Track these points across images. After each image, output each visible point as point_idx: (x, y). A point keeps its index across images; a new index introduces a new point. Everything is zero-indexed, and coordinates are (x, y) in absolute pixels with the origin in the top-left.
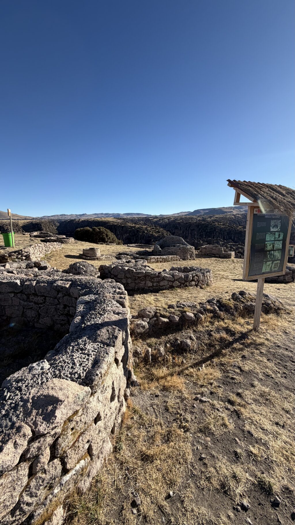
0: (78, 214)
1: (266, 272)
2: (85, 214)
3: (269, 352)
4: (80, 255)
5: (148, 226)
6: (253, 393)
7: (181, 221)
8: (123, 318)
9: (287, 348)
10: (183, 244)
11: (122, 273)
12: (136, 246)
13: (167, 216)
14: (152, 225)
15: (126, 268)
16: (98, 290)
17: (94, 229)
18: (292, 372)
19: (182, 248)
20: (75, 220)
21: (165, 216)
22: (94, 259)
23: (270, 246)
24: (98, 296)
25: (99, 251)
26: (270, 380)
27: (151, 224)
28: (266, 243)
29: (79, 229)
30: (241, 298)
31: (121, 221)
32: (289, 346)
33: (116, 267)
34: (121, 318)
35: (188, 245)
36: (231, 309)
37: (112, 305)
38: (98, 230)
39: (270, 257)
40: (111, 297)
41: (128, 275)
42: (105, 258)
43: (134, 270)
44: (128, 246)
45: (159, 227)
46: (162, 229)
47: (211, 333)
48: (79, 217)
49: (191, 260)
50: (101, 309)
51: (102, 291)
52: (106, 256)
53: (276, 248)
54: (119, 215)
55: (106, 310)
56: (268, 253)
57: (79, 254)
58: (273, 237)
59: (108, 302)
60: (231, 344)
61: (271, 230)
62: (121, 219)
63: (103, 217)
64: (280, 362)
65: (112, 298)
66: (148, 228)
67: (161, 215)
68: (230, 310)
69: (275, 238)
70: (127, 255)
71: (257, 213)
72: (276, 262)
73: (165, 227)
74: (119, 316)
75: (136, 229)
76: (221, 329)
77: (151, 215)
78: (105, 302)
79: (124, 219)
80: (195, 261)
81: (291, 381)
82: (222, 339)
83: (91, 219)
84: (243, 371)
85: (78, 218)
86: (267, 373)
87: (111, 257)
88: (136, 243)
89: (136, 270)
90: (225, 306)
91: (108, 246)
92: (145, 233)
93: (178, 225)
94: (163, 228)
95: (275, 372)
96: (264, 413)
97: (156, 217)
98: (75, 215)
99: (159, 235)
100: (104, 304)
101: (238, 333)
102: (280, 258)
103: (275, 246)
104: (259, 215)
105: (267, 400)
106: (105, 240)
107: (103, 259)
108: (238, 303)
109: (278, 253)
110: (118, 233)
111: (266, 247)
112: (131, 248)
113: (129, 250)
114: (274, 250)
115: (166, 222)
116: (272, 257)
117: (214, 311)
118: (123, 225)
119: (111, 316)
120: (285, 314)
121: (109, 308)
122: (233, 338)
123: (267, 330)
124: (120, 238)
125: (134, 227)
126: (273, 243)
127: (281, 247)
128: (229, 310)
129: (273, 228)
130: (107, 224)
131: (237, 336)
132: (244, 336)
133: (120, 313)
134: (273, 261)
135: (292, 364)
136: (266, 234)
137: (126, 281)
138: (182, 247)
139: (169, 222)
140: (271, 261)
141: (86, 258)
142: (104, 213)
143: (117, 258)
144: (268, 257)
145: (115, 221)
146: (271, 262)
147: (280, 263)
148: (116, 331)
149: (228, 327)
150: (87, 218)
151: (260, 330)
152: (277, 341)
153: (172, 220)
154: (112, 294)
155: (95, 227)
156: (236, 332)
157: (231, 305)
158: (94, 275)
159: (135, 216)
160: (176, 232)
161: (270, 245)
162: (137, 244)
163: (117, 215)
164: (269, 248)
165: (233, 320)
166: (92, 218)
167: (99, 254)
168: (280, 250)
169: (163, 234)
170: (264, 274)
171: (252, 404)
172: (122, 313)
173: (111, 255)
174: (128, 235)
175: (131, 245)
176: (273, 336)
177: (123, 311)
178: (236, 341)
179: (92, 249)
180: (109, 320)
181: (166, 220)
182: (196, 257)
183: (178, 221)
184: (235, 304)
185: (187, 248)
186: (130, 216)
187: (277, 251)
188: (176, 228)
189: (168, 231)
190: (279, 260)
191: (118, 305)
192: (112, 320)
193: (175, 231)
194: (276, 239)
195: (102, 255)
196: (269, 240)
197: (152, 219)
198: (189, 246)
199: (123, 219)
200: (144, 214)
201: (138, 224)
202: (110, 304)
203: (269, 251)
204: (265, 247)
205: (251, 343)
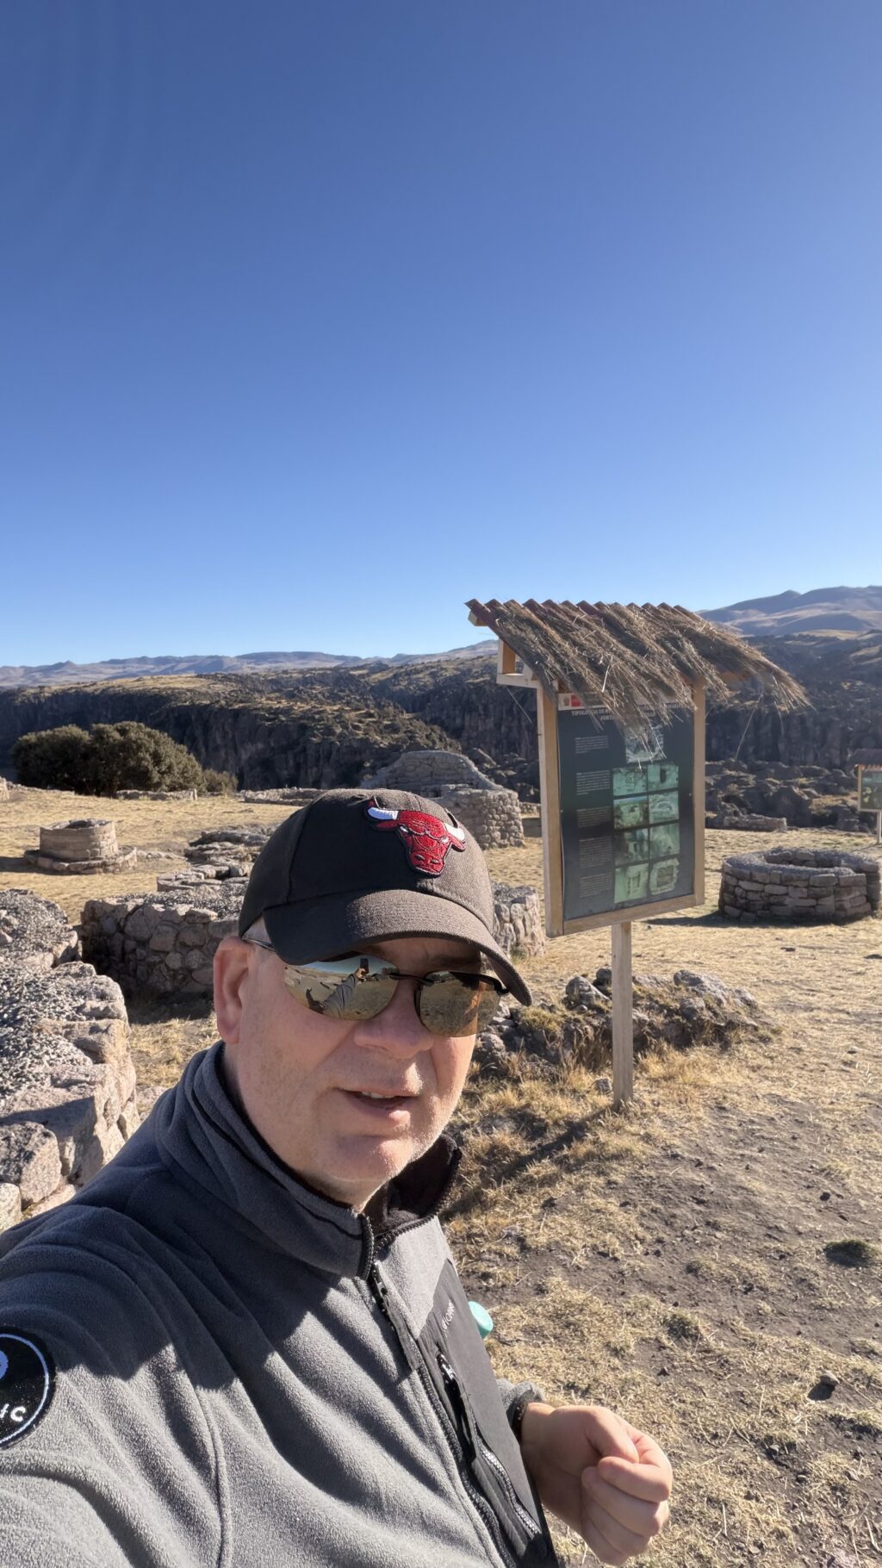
0: (34, 664)
1: (630, 902)
2: (68, 663)
3: (636, 1178)
4: (30, 853)
5: (348, 704)
6: (534, 1313)
7: (487, 678)
8: (81, 1097)
9: (702, 1159)
10: (474, 783)
11: (166, 928)
12: (284, 796)
13: (426, 661)
14: (366, 700)
15: (183, 910)
16: (18, 1009)
17: (99, 736)
18: (683, 1236)
19: (466, 801)
20: (21, 690)
21: (420, 661)
22: (89, 870)
23: (632, 814)
24: (12, 1029)
25: (113, 833)
26: (604, 1268)
27: (362, 695)
28: (616, 802)
29: (31, 737)
30: (597, 996)
31: (229, 689)
32: (710, 1154)
33: (144, 905)
34: (71, 1100)
35: (490, 788)
36: (553, 1038)
37: (54, 1057)
38: (117, 735)
39: (636, 850)
40: (60, 1030)
41: (190, 938)
42: (140, 858)
43: (213, 915)
44: (248, 801)
45: (395, 707)
46: (406, 716)
47: (463, 1133)
48: (37, 675)
49: (505, 846)
50: (11, 1074)
51: (31, 1012)
52: (145, 854)
53: (655, 819)
54: (217, 661)
55: (24, 1076)
56: (627, 835)
57: (22, 852)
58: (641, 783)
59: (42, 1046)
60: (521, 1163)
61: (630, 760)
62: (226, 678)
63: (147, 672)
64: (659, 1206)
65: (64, 1031)
66: (347, 716)
67: (399, 657)
68: (549, 1045)
69: (647, 784)
70: (237, 840)
71: (569, 708)
72: (663, 864)
73: (422, 709)
74: (69, 1093)
75: (293, 720)
76: (500, 1117)
77: (356, 659)
78: (29, 1048)
79: (241, 680)
80: (521, 850)
81: (672, 1262)
82: (495, 1151)
83: (94, 684)
84: (529, 1249)
85: (36, 681)
86: (604, 1246)
87: (163, 854)
88: (282, 787)
89: (220, 916)
90: (531, 1030)
91: (160, 805)
92: (333, 733)
93: (474, 697)
94: (414, 711)
95: (628, 1241)
96: (543, 1363)
97: (380, 666)
98: (21, 672)
99: (397, 740)
100: (24, 1055)
101: (556, 1123)
102: (675, 850)
103: (651, 811)
104: (577, 713)
105: (568, 1325)
106: (150, 779)
107: (131, 864)
108: (580, 1017)
109: (668, 832)
110: (219, 741)
111: (619, 817)
112: (258, 809)
113: (249, 818)
114: (648, 826)
115: (425, 686)
116: (646, 848)
117: (486, 1054)
118: (236, 707)
119: (39, 1094)
120: (752, 1041)
121: (38, 1069)
122: (534, 1144)
123: (658, 1104)
124: (226, 760)
125: (286, 712)
126: (641, 803)
127: (675, 811)
128: (545, 1044)
129: (635, 752)
130: (164, 703)
131: (552, 1135)
132: (575, 1131)
133: (76, 1082)
134: (651, 864)
135: (693, 1210)
136: (612, 773)
137: (183, 959)
138: (467, 796)
139: (436, 684)
140: (644, 862)
141: (56, 865)
142: (153, 654)
143: (190, 857)
144: (631, 849)
145: (204, 690)
146: (642, 867)
147: (678, 867)
148: (35, 1137)
149: (528, 1105)
150: (75, 679)
151: (636, 1108)
152: (677, 1142)
153: (448, 674)
154: (68, 1018)
155: (102, 726)
156: (550, 1122)
157: (553, 1026)
158: (49, 945)
159: (288, 666)
160: (467, 724)
161: (632, 810)
162: (287, 791)
163: (209, 662)
164: (629, 818)
165: (554, 1079)
166: (100, 681)
167: (109, 844)
168: (673, 822)
169: (411, 738)
170: (623, 908)
171: (514, 1343)
172: (82, 1082)
173: (167, 848)
174: (260, 746)
175: (261, 795)
176: (671, 1123)
177: (87, 1076)
178: (542, 1153)
179: (81, 828)
180: (28, 1108)
181: (425, 679)
182: (527, 834)
183: (473, 677)
184: (568, 1021)
185: (488, 801)
186: (266, 666)
187: (661, 828)
188: (469, 708)
189: (434, 721)
190: (673, 857)
191: (79, 1055)
192: (38, 1106)
193: (463, 719)
194: (654, 788)
195: (126, 849)
196: (625, 793)
197: (362, 676)
198: (497, 792)
199: (236, 681)
200: (327, 656)
201: (305, 696)
202: (47, 1053)
203: (633, 829)
204: (613, 818)
205: (589, 1156)
